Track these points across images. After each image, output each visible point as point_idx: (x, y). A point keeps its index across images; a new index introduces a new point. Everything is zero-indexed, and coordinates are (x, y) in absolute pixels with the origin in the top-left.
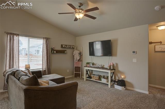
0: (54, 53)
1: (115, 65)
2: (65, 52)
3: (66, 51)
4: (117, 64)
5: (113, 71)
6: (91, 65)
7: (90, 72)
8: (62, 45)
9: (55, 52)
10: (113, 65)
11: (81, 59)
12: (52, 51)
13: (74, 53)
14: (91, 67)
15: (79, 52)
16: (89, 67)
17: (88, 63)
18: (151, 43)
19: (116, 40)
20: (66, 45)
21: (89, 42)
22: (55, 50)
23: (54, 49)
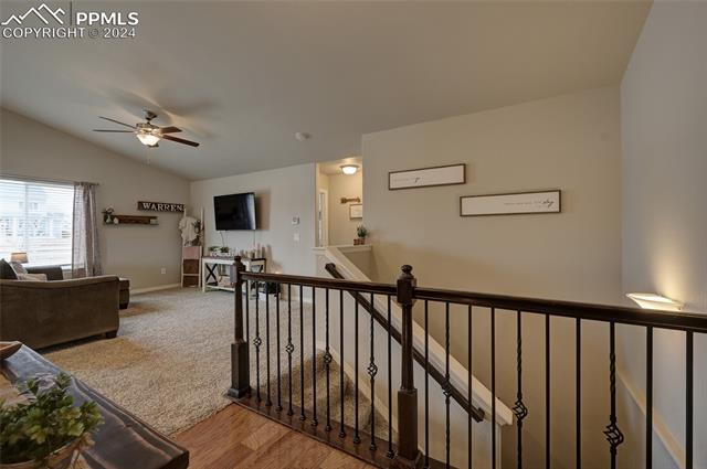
0: (112, 223)
1: (266, 250)
2: (153, 221)
3: (155, 218)
4: (269, 247)
5: (262, 262)
6: (219, 253)
7: (219, 271)
8: (141, 205)
9: (116, 221)
10: (263, 249)
11: (201, 239)
12: (105, 220)
13: (182, 223)
14: (218, 257)
15: (194, 221)
16: (213, 257)
17: (212, 249)
18: (344, 201)
19: (268, 193)
20: (156, 204)
21: (215, 198)
22: (116, 216)
23: (113, 214)
